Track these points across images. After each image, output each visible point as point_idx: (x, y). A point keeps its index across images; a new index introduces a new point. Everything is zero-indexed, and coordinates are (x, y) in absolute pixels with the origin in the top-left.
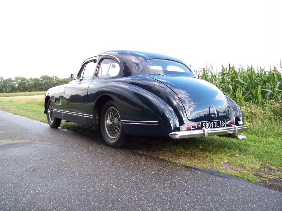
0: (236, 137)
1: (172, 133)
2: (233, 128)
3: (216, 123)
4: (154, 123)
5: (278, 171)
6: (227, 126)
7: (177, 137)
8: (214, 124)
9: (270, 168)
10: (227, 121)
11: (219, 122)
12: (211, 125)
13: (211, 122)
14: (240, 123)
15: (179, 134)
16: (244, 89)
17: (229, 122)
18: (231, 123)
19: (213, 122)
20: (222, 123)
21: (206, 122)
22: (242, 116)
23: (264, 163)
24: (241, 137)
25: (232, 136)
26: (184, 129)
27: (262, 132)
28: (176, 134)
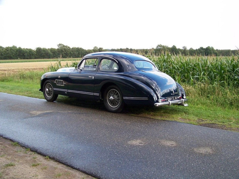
0: (183, 105)
1: (155, 104)
2: (181, 101)
4: (146, 99)
5: (206, 121)
6: (178, 99)
7: (157, 105)
8: (172, 98)
9: (202, 120)
10: (178, 97)
11: (174, 97)
13: (171, 98)
14: (184, 97)
15: (158, 104)
16: (179, 72)
17: (179, 97)
18: (180, 98)
20: (176, 98)
21: (169, 98)
22: (185, 94)
23: (199, 118)
24: (186, 105)
25: (181, 104)
26: (160, 102)
27: (194, 102)
28: (157, 104)
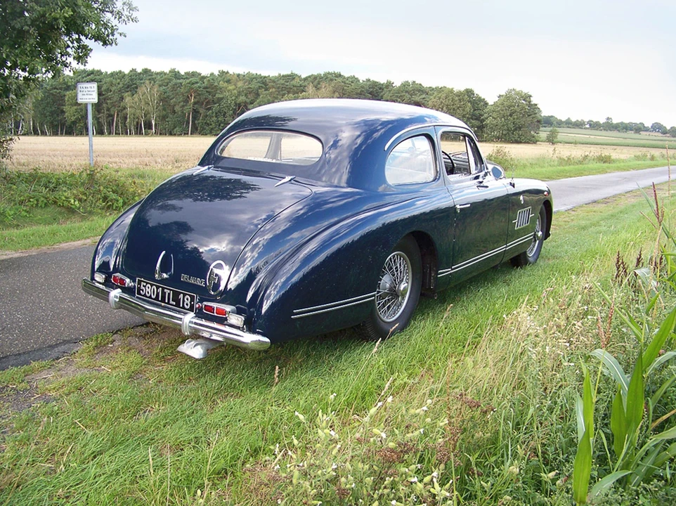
3: (169, 294)
8: (164, 293)
11: (176, 295)
12: (158, 294)
13: (158, 287)
19: (163, 289)
20: (185, 299)
21: (147, 283)
